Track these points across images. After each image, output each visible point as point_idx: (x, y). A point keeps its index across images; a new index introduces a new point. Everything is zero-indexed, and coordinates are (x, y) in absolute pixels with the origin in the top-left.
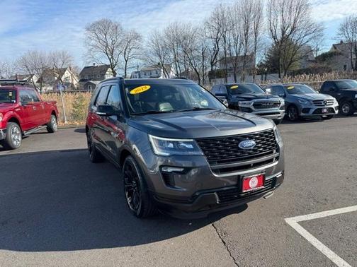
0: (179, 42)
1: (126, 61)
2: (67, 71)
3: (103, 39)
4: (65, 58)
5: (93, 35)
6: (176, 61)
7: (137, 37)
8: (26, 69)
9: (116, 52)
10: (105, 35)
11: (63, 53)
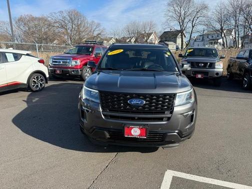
0: (241, 10)
1: (193, 27)
2: (152, 35)
3: (179, 11)
4: (152, 25)
5: (172, 8)
6: (237, 26)
7: (205, 7)
8: (128, 33)
9: (186, 20)
10: (180, 8)
11: (151, 22)
